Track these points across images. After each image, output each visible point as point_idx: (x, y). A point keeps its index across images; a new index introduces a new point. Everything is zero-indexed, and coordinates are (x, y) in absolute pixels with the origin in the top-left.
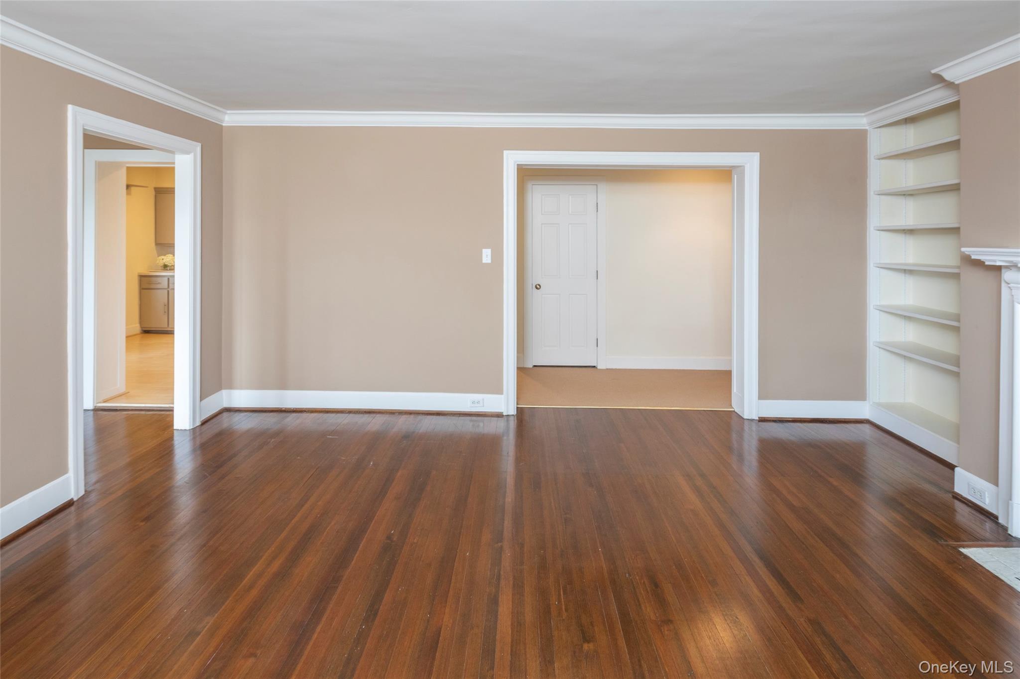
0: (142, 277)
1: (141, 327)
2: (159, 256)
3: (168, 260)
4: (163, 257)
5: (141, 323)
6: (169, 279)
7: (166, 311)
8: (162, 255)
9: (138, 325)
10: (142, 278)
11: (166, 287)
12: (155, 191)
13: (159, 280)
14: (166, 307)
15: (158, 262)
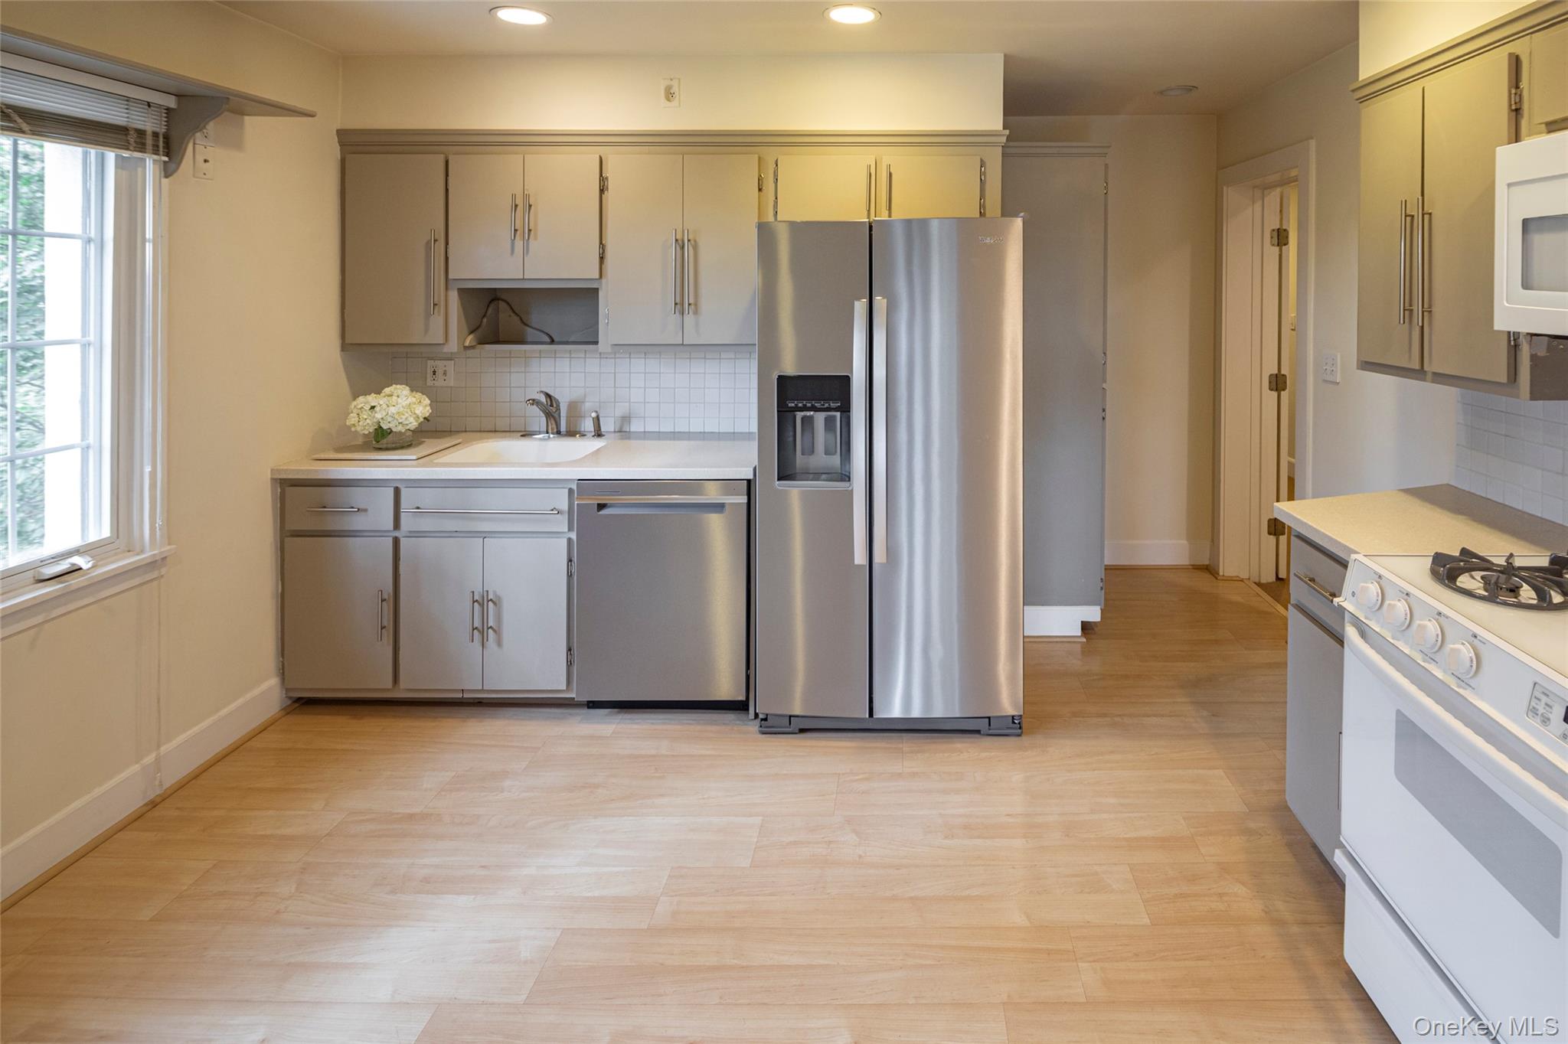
0: (287, 487)
1: (287, 690)
2: (355, 397)
3: (393, 410)
4: (372, 399)
5: (282, 673)
6: (397, 491)
7: (388, 621)
8: (366, 393)
9: (273, 682)
10: (289, 490)
11: (389, 524)
12: (342, 144)
13: (358, 496)
14: (388, 608)
15: (352, 419)
